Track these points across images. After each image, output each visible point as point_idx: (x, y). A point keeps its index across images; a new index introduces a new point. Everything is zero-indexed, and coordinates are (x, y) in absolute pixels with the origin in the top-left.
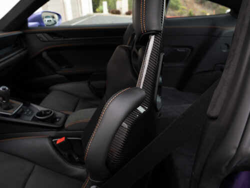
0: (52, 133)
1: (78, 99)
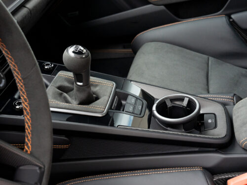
1: (205, 57)
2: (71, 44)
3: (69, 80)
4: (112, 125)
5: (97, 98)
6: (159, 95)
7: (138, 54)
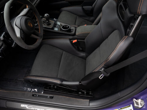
0: (71, 37)
1: (76, 16)
2: (46, 13)
3: (45, 20)
4: (53, 30)
5: (51, 24)
6: (63, 24)
7: (61, 13)
